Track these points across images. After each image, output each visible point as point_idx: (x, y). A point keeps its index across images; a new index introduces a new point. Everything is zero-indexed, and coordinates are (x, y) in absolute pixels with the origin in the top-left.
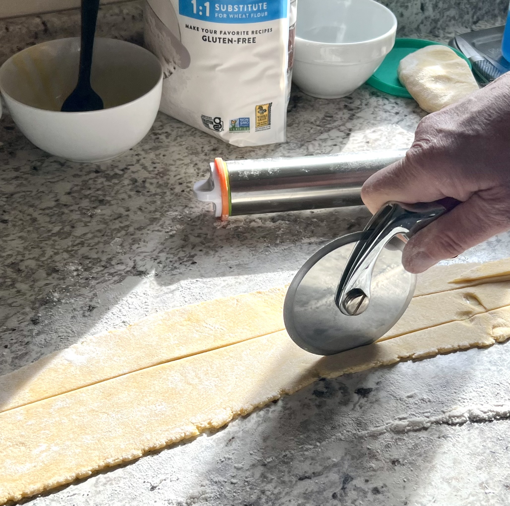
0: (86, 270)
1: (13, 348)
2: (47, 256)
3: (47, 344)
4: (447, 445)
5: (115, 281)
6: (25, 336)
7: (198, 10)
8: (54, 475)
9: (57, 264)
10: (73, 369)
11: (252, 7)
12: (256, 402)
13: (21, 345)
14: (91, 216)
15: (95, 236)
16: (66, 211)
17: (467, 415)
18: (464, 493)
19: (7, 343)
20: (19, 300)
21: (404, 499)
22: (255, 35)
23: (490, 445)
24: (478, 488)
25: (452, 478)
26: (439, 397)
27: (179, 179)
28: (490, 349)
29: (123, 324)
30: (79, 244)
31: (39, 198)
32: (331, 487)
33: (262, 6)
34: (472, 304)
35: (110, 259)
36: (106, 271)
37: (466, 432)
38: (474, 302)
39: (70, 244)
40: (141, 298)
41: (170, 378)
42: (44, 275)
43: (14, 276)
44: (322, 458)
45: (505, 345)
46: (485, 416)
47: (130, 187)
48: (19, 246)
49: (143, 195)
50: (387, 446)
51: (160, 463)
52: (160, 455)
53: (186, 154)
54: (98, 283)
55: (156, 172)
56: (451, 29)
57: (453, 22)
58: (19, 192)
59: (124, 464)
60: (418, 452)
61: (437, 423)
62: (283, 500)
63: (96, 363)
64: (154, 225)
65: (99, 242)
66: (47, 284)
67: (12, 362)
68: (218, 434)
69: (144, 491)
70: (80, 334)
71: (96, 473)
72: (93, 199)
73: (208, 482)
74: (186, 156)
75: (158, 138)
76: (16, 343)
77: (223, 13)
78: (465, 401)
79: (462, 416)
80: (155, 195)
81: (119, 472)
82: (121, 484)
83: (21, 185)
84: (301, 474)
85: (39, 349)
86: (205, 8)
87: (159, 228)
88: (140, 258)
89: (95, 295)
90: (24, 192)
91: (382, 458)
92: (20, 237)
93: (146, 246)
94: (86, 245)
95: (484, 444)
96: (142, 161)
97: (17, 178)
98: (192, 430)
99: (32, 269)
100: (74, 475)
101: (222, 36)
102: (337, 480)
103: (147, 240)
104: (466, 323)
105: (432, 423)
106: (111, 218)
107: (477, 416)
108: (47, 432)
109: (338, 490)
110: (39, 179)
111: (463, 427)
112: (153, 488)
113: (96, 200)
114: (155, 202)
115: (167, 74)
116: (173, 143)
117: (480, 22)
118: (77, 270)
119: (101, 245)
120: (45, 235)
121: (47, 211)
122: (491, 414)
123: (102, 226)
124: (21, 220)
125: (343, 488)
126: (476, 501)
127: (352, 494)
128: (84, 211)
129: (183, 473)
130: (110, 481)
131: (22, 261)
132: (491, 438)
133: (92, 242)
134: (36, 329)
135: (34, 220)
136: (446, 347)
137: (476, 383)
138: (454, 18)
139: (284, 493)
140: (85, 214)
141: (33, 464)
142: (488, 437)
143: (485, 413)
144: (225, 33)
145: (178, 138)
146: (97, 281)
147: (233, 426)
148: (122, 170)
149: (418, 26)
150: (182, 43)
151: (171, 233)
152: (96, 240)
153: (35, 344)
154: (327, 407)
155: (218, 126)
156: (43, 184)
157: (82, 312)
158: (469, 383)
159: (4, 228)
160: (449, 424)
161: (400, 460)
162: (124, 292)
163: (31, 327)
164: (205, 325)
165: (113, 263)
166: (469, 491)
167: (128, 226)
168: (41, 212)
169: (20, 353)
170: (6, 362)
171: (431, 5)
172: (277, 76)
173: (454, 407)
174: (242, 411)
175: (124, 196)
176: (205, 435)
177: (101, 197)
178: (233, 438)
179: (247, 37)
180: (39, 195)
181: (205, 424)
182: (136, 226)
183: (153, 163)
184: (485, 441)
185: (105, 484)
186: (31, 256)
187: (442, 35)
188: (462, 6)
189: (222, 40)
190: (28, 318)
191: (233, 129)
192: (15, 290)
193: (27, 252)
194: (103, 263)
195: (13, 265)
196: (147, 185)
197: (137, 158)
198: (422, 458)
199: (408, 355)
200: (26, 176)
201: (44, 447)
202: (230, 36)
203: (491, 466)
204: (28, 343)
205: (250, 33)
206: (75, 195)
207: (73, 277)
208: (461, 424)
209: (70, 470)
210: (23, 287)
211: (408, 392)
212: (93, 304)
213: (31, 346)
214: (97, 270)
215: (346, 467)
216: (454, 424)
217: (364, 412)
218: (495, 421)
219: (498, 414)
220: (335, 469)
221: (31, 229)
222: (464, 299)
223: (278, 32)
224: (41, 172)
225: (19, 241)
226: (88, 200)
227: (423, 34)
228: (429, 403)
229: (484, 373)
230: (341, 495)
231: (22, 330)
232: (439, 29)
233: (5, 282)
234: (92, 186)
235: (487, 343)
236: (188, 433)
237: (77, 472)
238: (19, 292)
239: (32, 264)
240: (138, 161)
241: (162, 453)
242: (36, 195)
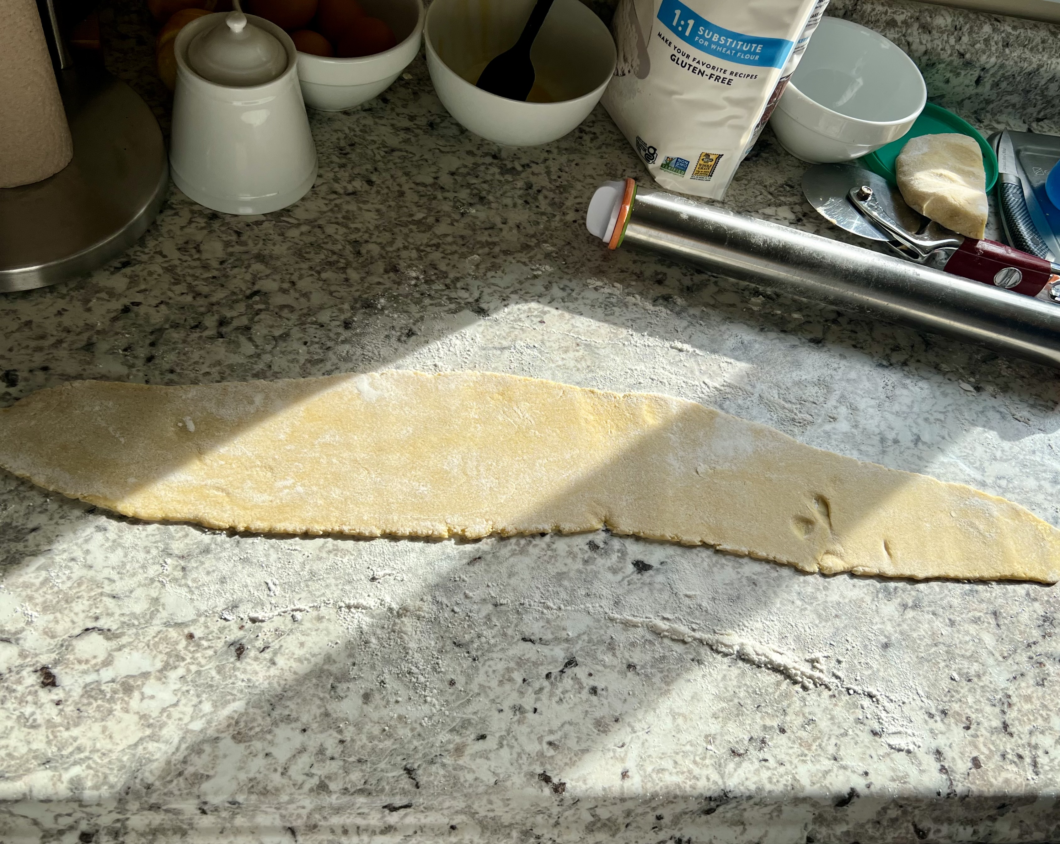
0: (426, 282)
1: (312, 349)
2: (395, 247)
3: (347, 359)
4: (697, 673)
5: (450, 309)
6: (330, 339)
7: (679, 24)
8: (286, 519)
9: (401, 262)
10: (359, 402)
11: (742, 45)
12: (522, 528)
13: (321, 348)
14: (463, 214)
15: (454, 242)
16: (440, 196)
17: (736, 648)
18: (685, 738)
19: (308, 339)
20: (343, 291)
21: (617, 714)
22: (732, 77)
23: (742, 694)
24: (702, 738)
25: (679, 714)
26: (720, 610)
27: (579, 203)
28: (810, 578)
29: (433, 368)
30: (434, 245)
31: (419, 167)
32: (550, 664)
33: (756, 48)
34: (819, 512)
35: (457, 279)
36: (446, 292)
37: (725, 667)
38: (823, 509)
39: (425, 242)
40: (467, 343)
41: (449, 457)
42: (382, 271)
43: (351, 257)
44: (558, 626)
45: (827, 580)
46: (755, 658)
47: (521, 192)
48: (372, 221)
49: (530, 209)
50: (633, 644)
51: (394, 553)
52: (398, 543)
53: (602, 172)
54: (431, 305)
55: (558, 184)
56: (1003, 118)
57: (1010, 109)
58: (401, 150)
59: (358, 538)
60: (661, 666)
61: (701, 641)
62: (494, 655)
63: (385, 405)
64: (523, 255)
65: (456, 252)
66: (379, 283)
67: (304, 364)
68: (467, 545)
69: (363, 578)
70: (385, 361)
71: (326, 535)
72: (475, 191)
73: (430, 598)
74: (600, 175)
75: (581, 138)
76: (317, 343)
77: (706, 39)
78: (745, 629)
79: (731, 647)
80: (543, 214)
81: (350, 544)
82: (345, 560)
83: (407, 141)
84: (527, 634)
85: (337, 361)
86: (687, 25)
87: (527, 260)
88: (490, 291)
89: (422, 318)
90: (407, 152)
91: (619, 656)
92: (378, 210)
93: (502, 278)
94: (441, 250)
95: (737, 691)
96: (550, 163)
97: (407, 129)
98: (443, 530)
99: (372, 257)
100: (304, 528)
101: (694, 64)
102: (560, 659)
103: (507, 270)
104: (798, 533)
105: (695, 639)
106: (483, 226)
107: (748, 655)
108: (301, 466)
109: (555, 671)
110: (430, 142)
111: (726, 660)
112: (373, 579)
113: (476, 195)
114: (538, 223)
115: (620, 72)
116: (594, 152)
117: (1046, 121)
118: (417, 278)
119: (456, 257)
120: (404, 219)
121: (421, 188)
122: (763, 658)
123: (468, 232)
124: (388, 188)
125: (562, 672)
126: (692, 752)
127: (567, 682)
128: (458, 204)
129: (410, 575)
130: (336, 550)
131: (367, 242)
132: (748, 687)
133: (449, 249)
134: (346, 334)
135: (402, 194)
136: (760, 554)
137: (770, 612)
138: (1014, 106)
139: (500, 647)
140: (457, 208)
141: (271, 498)
142: (746, 685)
143: (758, 654)
144: (698, 62)
145: (604, 147)
146: (431, 302)
147: (487, 544)
148: (523, 166)
149: (962, 101)
150: (648, 49)
151: (535, 273)
152: (455, 248)
153: (335, 353)
154: (593, 567)
155: (651, 157)
156: (430, 150)
157: (399, 334)
158: (762, 609)
159: (366, 191)
160: (712, 649)
161: (638, 667)
162: (452, 330)
163: (341, 330)
164: (515, 408)
165: (459, 285)
166: (689, 738)
167: (494, 244)
168: (413, 186)
169: (316, 357)
170: (298, 362)
171: (990, 81)
172: (742, 129)
173: (730, 631)
174: (503, 530)
175: (508, 201)
176: (453, 541)
177: (484, 194)
178: (479, 558)
179: (722, 76)
180: (421, 162)
181: (458, 530)
182: (504, 247)
183: (561, 170)
184: (739, 687)
185: (329, 552)
186: (379, 240)
187: (986, 122)
188: (1031, 96)
189: (692, 68)
190: (342, 317)
191: (665, 166)
192: (344, 276)
193: (376, 233)
194: (448, 281)
195: (356, 243)
196: (541, 197)
197: (545, 155)
198: (662, 675)
199: (712, 543)
200: (418, 131)
201: (290, 482)
202: (703, 68)
203: (730, 720)
204: (328, 348)
205: (728, 73)
206: (459, 178)
207: (409, 285)
208: (726, 655)
209: (303, 520)
210: (354, 275)
211: (689, 589)
212: (415, 328)
213: (330, 354)
214: (438, 288)
215: (578, 648)
216: (718, 652)
217: (629, 592)
218: (764, 669)
219: (771, 662)
220: (566, 645)
221: (393, 204)
222: (814, 501)
223: (764, 81)
224: (435, 133)
225: (373, 215)
226: (468, 191)
227: (965, 112)
228: (704, 613)
229: (784, 605)
230: (556, 678)
231: (330, 330)
232: (987, 112)
233: (338, 262)
234: (482, 175)
235: (808, 569)
236: (436, 533)
237: (309, 526)
238: (347, 280)
239: (375, 249)
240: (546, 160)
241: (402, 542)
242: (417, 161)
